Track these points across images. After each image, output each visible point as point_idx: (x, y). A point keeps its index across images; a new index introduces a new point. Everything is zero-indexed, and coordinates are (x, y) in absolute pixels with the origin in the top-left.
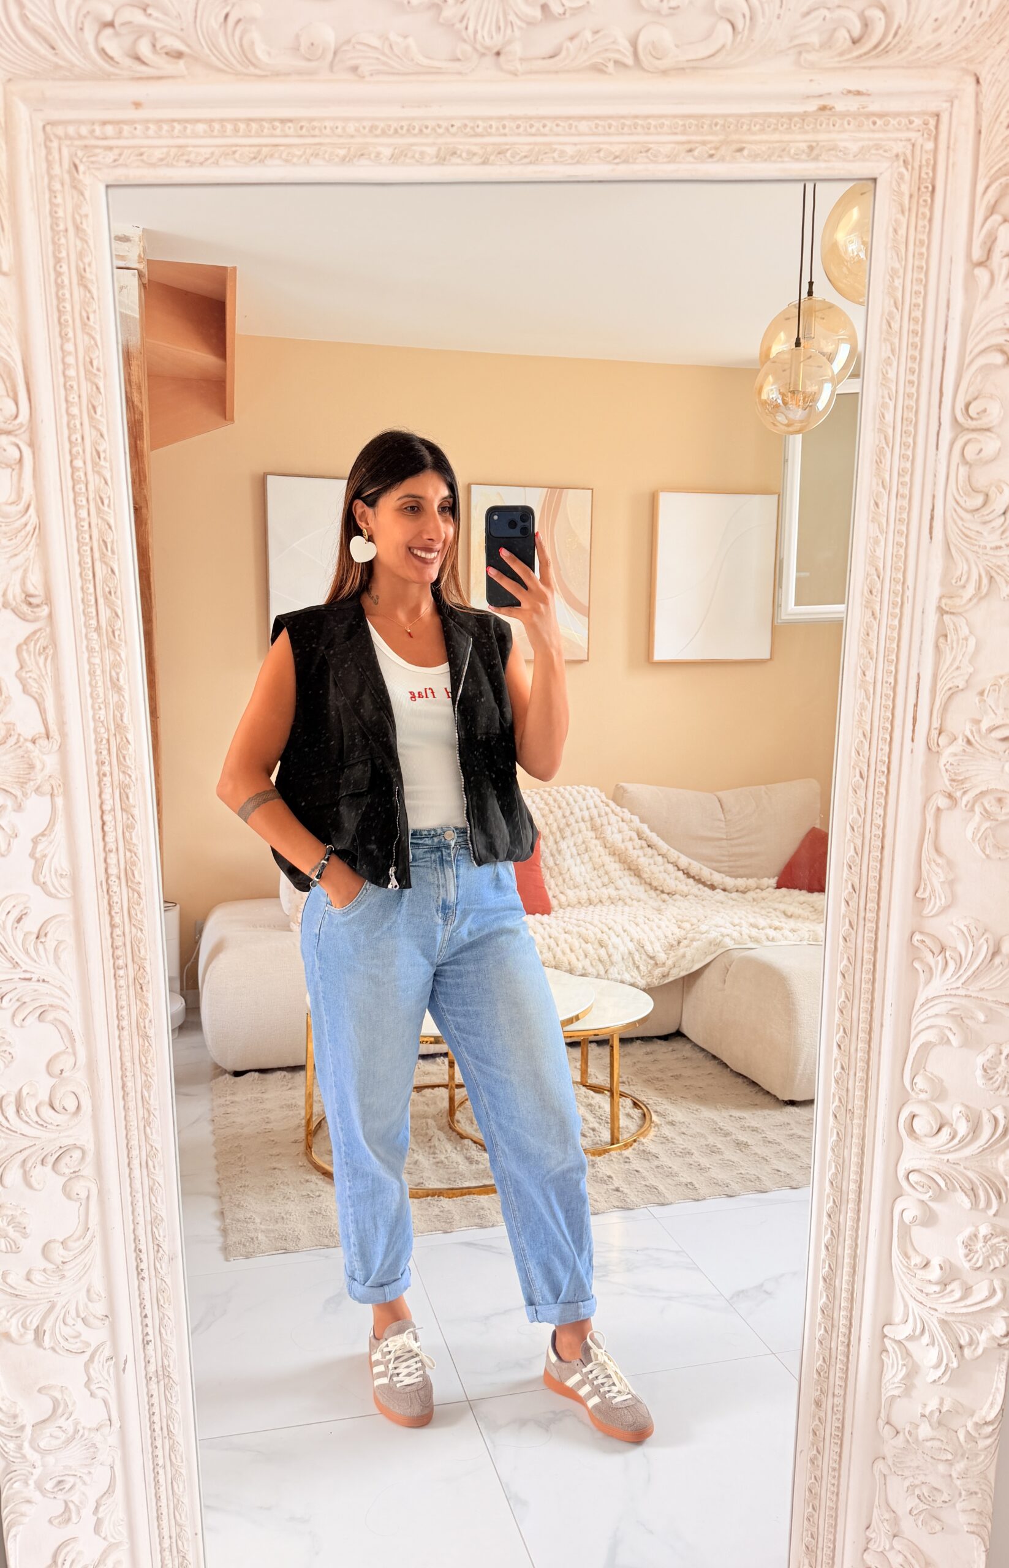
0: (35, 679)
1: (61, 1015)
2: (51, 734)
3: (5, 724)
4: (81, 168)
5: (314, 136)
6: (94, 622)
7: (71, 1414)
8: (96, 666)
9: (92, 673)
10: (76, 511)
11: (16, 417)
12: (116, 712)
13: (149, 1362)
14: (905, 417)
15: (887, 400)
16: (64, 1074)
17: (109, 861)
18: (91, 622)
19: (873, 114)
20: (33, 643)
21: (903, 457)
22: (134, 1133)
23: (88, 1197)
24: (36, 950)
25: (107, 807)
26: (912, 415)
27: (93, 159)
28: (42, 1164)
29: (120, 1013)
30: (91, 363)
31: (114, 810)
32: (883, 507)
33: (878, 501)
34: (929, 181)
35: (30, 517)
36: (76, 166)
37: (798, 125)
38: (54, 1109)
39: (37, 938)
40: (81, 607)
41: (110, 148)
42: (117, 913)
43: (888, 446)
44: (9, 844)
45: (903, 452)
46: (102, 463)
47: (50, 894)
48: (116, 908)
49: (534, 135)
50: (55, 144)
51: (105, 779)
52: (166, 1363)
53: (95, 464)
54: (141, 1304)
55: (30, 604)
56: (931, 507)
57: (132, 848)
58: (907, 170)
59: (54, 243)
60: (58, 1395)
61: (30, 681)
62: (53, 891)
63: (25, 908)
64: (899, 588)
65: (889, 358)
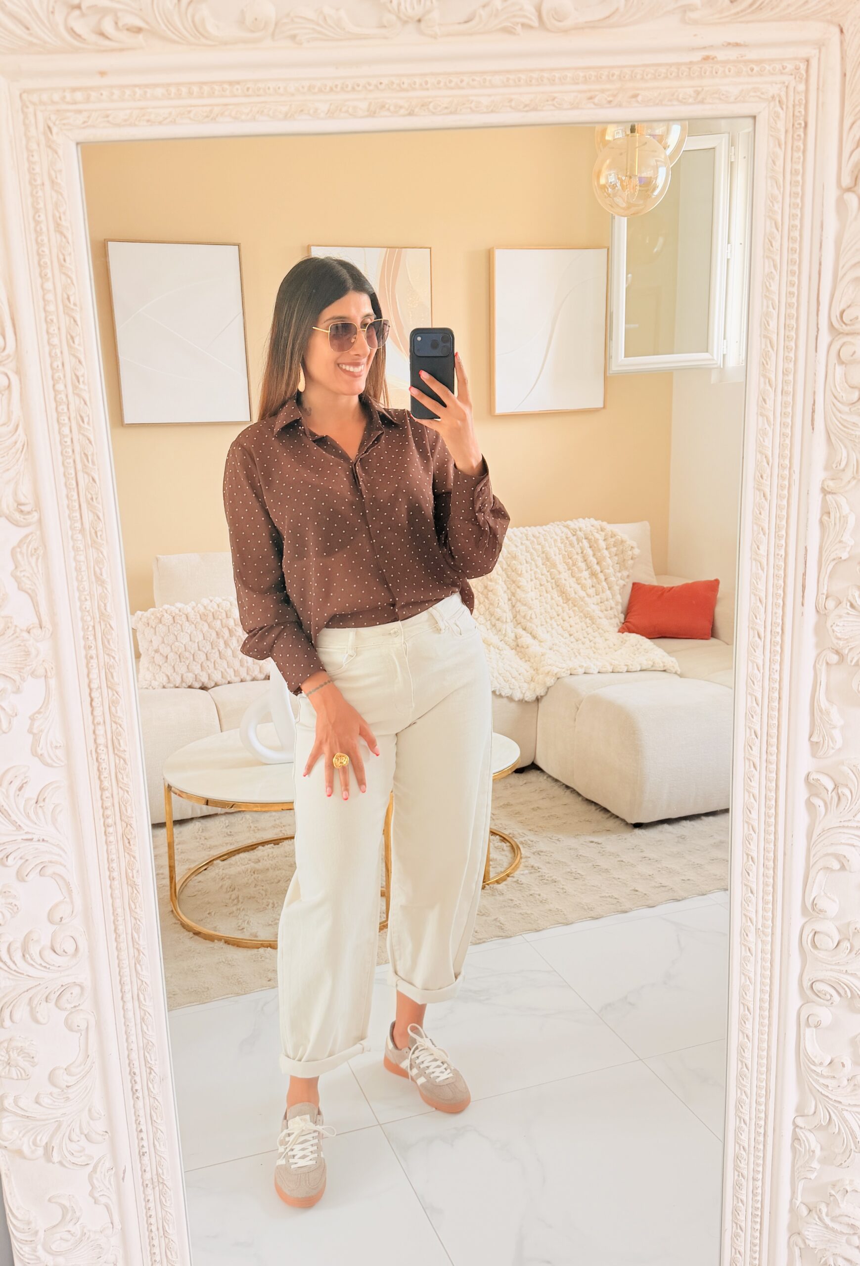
0: (28, 577)
1: (59, 870)
2: (44, 624)
3: (3, 617)
4: (55, 130)
5: (258, 96)
6: (78, 525)
7: (79, 1219)
8: (82, 563)
9: (78, 570)
10: (60, 429)
11: (4, 349)
12: (100, 602)
13: (145, 1171)
14: (787, 324)
15: (771, 309)
16: (64, 921)
17: (97, 732)
18: (76, 525)
19: (751, 61)
20: (25, 545)
21: (786, 358)
22: (126, 971)
23: (87, 1028)
24: (36, 813)
25: (95, 685)
26: (793, 322)
27: (64, 122)
28: (47, 1002)
29: (111, 865)
30: (68, 299)
31: (100, 688)
32: (770, 403)
33: (766, 398)
34: (802, 118)
35: (19, 435)
36: (49, 128)
37: (685, 74)
38: (55, 952)
39: (36, 803)
40: (67, 512)
41: (80, 112)
42: (104, 777)
43: (773, 350)
44: (10, 723)
45: (787, 354)
46: (81, 386)
47: (45, 764)
48: (105, 774)
49: (452, 88)
50: (31, 110)
51: (92, 661)
52: (160, 1171)
53: (75, 387)
54: (136, 1120)
55: (22, 512)
56: (812, 402)
57: (117, 720)
58: (782, 109)
59: (32, 195)
60: (66, 1203)
61: (23, 579)
62: (49, 761)
63: (25, 777)
64: (786, 472)
65: (771, 272)
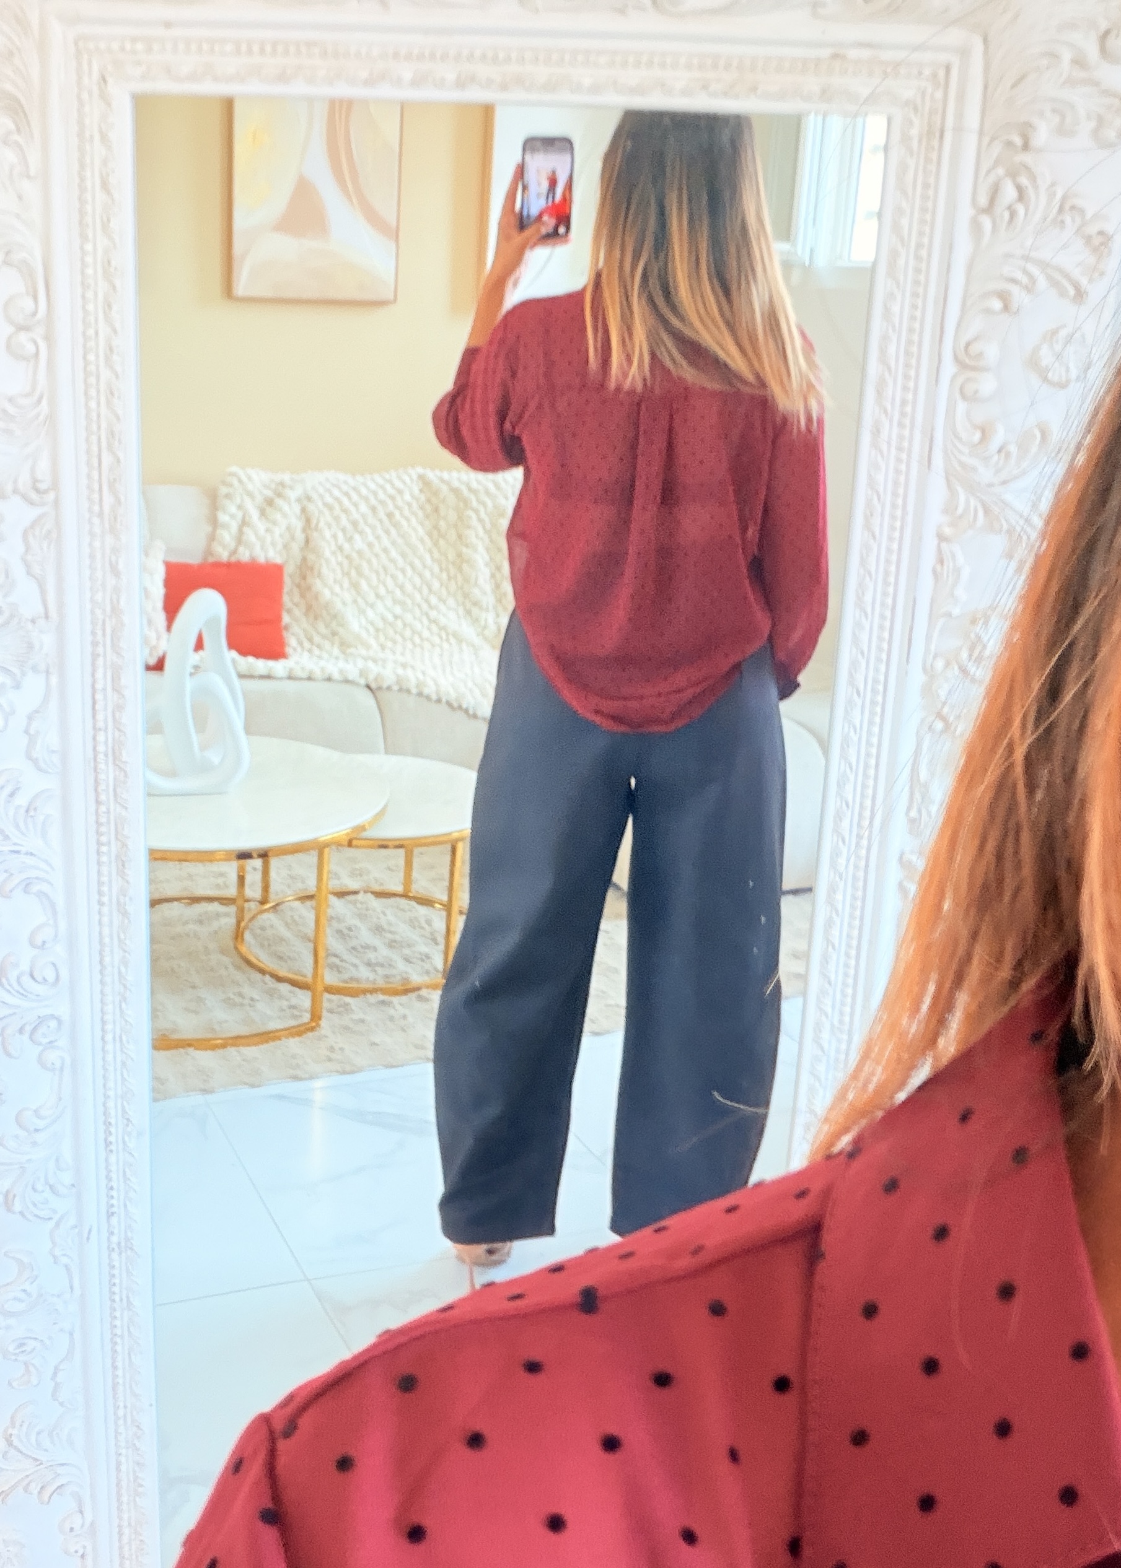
0: (39, 562)
1: (45, 887)
2: (50, 615)
3: (9, 605)
4: (110, 81)
6: (96, 508)
7: (37, 1278)
8: (97, 550)
9: (92, 557)
11: (35, 314)
13: (112, 1233)
14: (908, 350)
16: (47, 945)
17: (98, 738)
18: (94, 507)
20: (38, 528)
21: (906, 388)
22: (109, 1008)
23: (62, 1069)
24: (26, 824)
25: (99, 686)
26: (914, 350)
27: (121, 73)
28: (21, 1033)
29: (101, 889)
30: (109, 263)
31: (104, 690)
32: (885, 434)
33: (881, 428)
34: (938, 128)
35: (42, 407)
36: (105, 80)
37: (811, 70)
38: (35, 980)
39: (27, 812)
40: (85, 492)
41: (139, 63)
42: (101, 790)
44: (6, 721)
45: (906, 383)
46: (115, 357)
47: (40, 770)
48: (102, 787)
50: (86, 56)
51: (98, 659)
52: (129, 1235)
53: (107, 359)
54: (107, 1176)
55: (38, 490)
56: (931, 439)
57: (120, 727)
59: (79, 149)
60: (24, 1259)
61: (34, 564)
62: (44, 766)
63: (19, 782)
64: (899, 513)
